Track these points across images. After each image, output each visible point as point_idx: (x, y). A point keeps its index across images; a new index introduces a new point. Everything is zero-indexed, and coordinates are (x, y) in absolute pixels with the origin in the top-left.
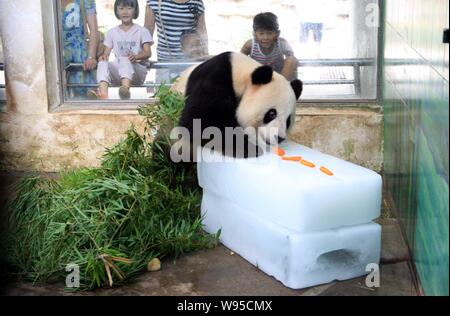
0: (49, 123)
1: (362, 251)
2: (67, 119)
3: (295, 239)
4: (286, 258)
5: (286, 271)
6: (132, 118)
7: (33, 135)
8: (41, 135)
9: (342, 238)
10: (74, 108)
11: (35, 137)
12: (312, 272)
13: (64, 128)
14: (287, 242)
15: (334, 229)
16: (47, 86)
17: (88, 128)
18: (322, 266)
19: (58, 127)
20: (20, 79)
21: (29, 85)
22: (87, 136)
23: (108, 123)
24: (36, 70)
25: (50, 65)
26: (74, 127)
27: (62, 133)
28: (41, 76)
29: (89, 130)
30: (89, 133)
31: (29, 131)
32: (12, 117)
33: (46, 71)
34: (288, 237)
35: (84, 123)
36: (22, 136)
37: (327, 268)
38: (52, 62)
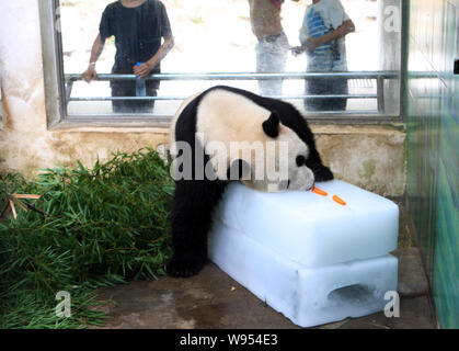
0: (49, 141)
1: (378, 287)
2: (68, 137)
3: (305, 274)
4: (295, 294)
5: (295, 308)
6: (137, 136)
7: (30, 154)
8: (38, 154)
9: (356, 272)
10: (75, 124)
11: (33, 157)
12: (323, 309)
13: (64, 147)
14: (296, 277)
15: (348, 263)
16: (46, 102)
17: (90, 147)
18: (334, 303)
19: (57, 145)
20: (17, 94)
21: (27, 100)
22: (89, 156)
23: (111, 141)
24: (34, 84)
25: (49, 79)
26: (74, 145)
27: (62, 152)
28: (39, 91)
29: (90, 148)
30: (91, 152)
31: (27, 150)
32: (9, 134)
33: (45, 85)
34: (297, 272)
35: (85, 141)
36: (19, 155)
37: (339, 305)
38: (51, 76)
